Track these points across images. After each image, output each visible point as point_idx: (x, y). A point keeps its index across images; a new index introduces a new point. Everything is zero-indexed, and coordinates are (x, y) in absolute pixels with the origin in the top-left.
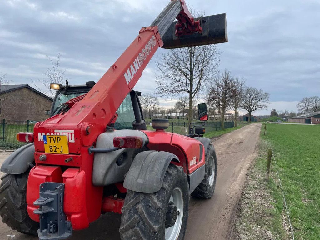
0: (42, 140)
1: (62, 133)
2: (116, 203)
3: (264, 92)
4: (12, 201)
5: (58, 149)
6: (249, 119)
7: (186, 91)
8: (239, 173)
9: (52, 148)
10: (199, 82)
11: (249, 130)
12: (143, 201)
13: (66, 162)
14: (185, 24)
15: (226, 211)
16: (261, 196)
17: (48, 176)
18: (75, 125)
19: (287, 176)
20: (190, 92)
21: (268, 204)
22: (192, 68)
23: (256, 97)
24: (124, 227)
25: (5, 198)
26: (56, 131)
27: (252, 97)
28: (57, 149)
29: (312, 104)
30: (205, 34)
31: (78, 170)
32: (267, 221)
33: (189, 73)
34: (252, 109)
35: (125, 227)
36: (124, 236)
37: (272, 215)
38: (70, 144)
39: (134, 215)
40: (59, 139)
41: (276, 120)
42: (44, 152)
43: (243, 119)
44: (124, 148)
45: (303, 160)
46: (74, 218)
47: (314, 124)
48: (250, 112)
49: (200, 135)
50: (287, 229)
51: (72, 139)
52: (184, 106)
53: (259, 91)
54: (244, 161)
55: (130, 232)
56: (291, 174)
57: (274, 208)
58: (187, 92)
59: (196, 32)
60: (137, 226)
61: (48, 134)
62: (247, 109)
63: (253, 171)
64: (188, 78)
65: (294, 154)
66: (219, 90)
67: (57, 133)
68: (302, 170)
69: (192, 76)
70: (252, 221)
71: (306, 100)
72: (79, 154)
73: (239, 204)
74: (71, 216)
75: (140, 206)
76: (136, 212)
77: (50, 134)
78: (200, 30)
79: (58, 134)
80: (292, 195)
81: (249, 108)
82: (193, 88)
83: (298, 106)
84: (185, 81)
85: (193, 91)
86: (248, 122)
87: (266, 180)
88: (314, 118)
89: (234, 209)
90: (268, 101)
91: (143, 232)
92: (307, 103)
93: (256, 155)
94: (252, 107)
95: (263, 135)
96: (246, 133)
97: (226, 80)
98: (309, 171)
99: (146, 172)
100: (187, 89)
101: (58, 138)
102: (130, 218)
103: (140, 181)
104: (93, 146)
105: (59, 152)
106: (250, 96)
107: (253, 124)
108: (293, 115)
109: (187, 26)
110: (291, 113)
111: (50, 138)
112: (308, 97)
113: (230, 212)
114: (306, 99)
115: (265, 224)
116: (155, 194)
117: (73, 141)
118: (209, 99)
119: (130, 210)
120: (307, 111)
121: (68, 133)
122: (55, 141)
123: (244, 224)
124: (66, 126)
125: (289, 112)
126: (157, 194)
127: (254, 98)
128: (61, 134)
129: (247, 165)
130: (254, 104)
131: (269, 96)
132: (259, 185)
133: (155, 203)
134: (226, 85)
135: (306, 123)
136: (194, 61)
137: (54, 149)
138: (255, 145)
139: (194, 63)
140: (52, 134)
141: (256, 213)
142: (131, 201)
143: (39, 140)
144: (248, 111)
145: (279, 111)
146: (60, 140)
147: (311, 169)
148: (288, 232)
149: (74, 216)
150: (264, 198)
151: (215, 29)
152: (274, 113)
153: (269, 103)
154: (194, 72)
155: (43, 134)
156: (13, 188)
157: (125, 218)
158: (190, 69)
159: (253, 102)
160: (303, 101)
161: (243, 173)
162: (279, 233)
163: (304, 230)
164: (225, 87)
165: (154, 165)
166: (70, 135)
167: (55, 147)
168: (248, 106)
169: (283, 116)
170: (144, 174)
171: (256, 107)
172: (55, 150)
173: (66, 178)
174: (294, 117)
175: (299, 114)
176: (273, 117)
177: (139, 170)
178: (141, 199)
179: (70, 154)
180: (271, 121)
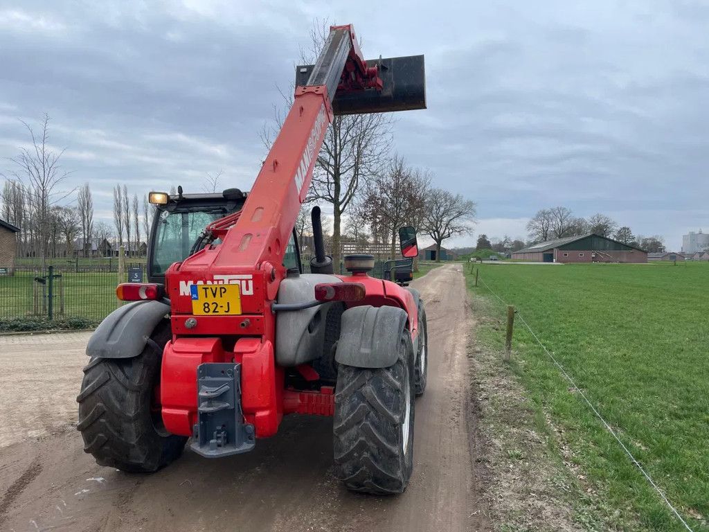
0: (187, 294)
1: (229, 280)
2: (302, 398)
3: (465, 200)
4: (119, 407)
5: (221, 307)
6: (436, 255)
7: (325, 198)
8: (453, 353)
9: (208, 307)
10: (353, 181)
11: (442, 277)
12: (371, 381)
13: (243, 327)
14: (352, 74)
15: (454, 413)
16: (505, 386)
17: (205, 354)
18: (251, 265)
19: (535, 355)
20: (335, 201)
21: (519, 395)
22: (338, 151)
23: (448, 210)
24: (343, 423)
25: (100, 404)
26: (216, 277)
27: (442, 209)
28: (218, 307)
29: (555, 224)
30: (388, 92)
31: (259, 339)
32: (524, 419)
33: (332, 162)
34: (442, 235)
35: (346, 423)
36: (342, 438)
37: (530, 411)
38: (243, 298)
39: (358, 404)
40: (223, 290)
41: (487, 257)
42: (192, 314)
43: (424, 257)
44: (319, 306)
45: (555, 328)
46: (261, 417)
47: (559, 264)
48: (439, 241)
49: (405, 283)
50: (556, 430)
51: (247, 289)
52: (302, 230)
53: (454, 196)
54: (455, 334)
55: (353, 431)
56: (541, 351)
57: (529, 401)
58: (330, 200)
59: (370, 88)
60: (366, 418)
61: (200, 283)
62: (433, 235)
63: (478, 349)
64: (331, 173)
65: (537, 318)
66: (384, 195)
67: (218, 280)
68: (556, 344)
69: (339, 168)
70: (502, 422)
71: (544, 215)
72: (261, 314)
73: (473, 401)
74: (254, 414)
75: (369, 389)
76: (362, 398)
77: (205, 283)
78: (379, 85)
79: (221, 283)
80: (551, 383)
81: (436, 233)
82: (341, 192)
83: (529, 227)
84: (324, 179)
85: (340, 199)
86: (437, 262)
87: (505, 361)
88: (560, 251)
89: (466, 409)
90: (473, 219)
91: (377, 428)
92: (546, 221)
93: (472, 322)
94: (442, 231)
95: (473, 286)
96: (439, 283)
97: (398, 175)
98: (569, 345)
99: (372, 337)
100: (330, 195)
101: (221, 288)
102: (352, 409)
103: (365, 351)
104: (276, 301)
105: (221, 312)
106: (439, 207)
107: (445, 265)
108: (518, 246)
109: (356, 78)
110: (515, 242)
111: (206, 289)
112: (548, 209)
113: (461, 413)
114: (544, 213)
115: (523, 424)
116: (388, 369)
117: (250, 292)
118: (365, 214)
119: (351, 397)
120: (545, 237)
121: (241, 280)
122: (214, 295)
123: (492, 426)
124: (236, 269)
125: (513, 241)
126: (391, 370)
127: (446, 212)
128: (226, 282)
129: (463, 340)
130: (447, 225)
131: (474, 207)
132: (497, 370)
133: (391, 383)
134: (397, 187)
135: (544, 261)
136: (341, 138)
137: (212, 307)
138: (462, 304)
139: (340, 141)
140: (209, 282)
141: (504, 410)
142: (351, 384)
143: (182, 294)
144: (435, 239)
145: (494, 238)
146: (224, 292)
147: (572, 342)
148: (558, 434)
149: (260, 414)
150: (510, 389)
151: (405, 84)
152: (483, 242)
153: (476, 223)
154: (342, 159)
155: (191, 283)
156: (116, 384)
157: (344, 410)
158: (333, 153)
159: (445, 219)
160: (537, 219)
161: (460, 354)
162: (548, 434)
163: (583, 429)
164: (397, 189)
165: (383, 325)
166: (244, 282)
167: (215, 305)
168: (434, 228)
169: (500, 247)
170: (369, 340)
171: (451, 231)
172: (215, 309)
173: (241, 354)
174: (522, 251)
175: (531, 244)
176: (484, 251)
177: (360, 335)
178: (367, 378)
179: (243, 314)
180: (479, 259)
